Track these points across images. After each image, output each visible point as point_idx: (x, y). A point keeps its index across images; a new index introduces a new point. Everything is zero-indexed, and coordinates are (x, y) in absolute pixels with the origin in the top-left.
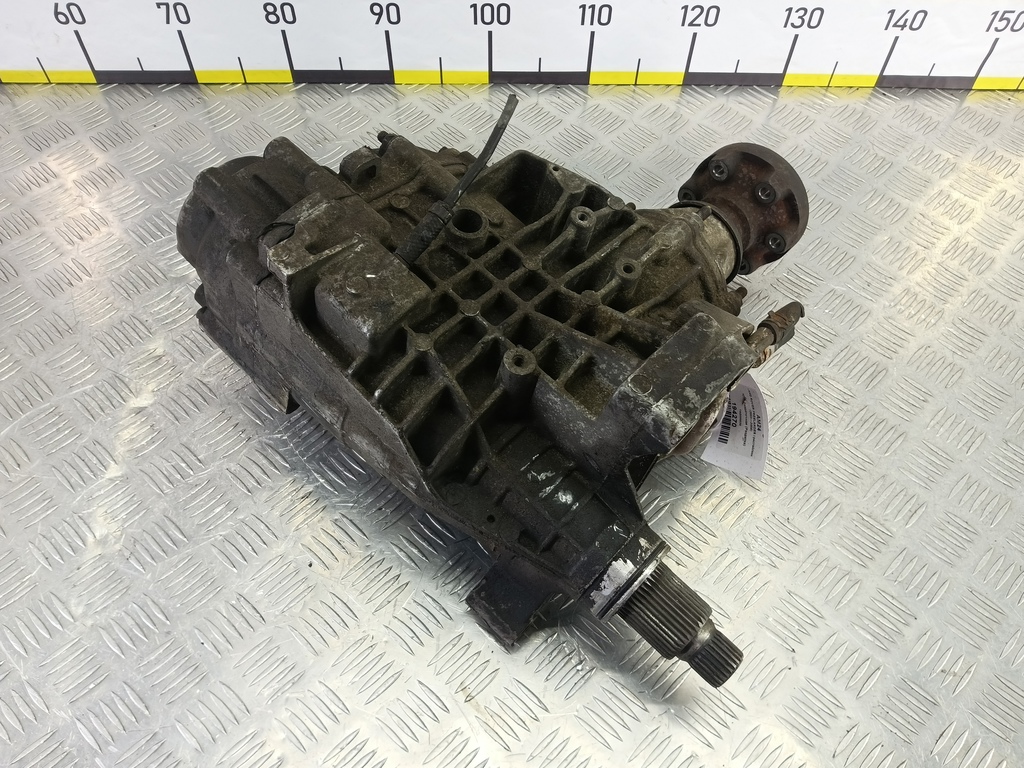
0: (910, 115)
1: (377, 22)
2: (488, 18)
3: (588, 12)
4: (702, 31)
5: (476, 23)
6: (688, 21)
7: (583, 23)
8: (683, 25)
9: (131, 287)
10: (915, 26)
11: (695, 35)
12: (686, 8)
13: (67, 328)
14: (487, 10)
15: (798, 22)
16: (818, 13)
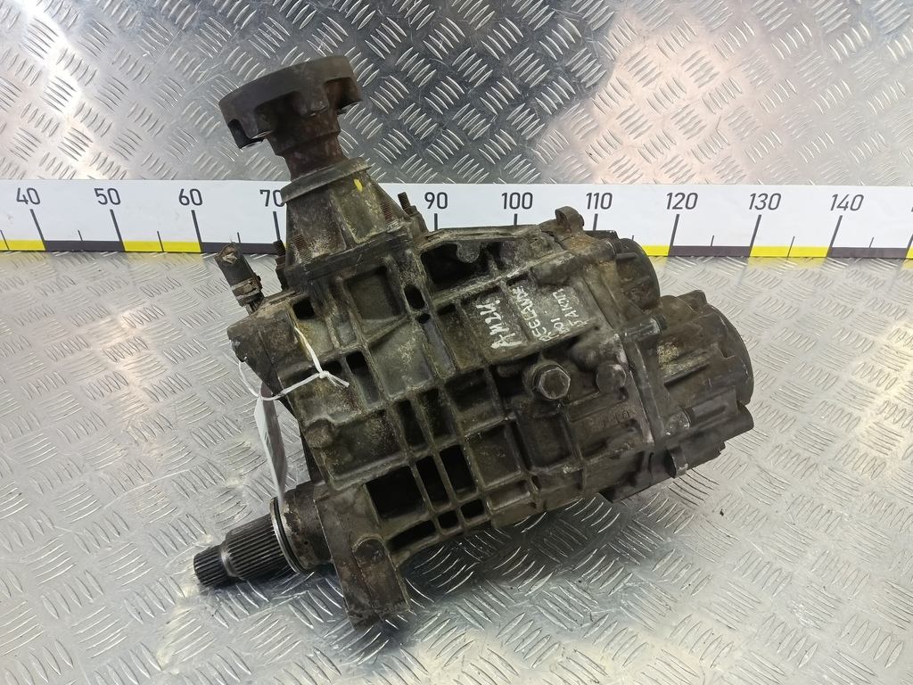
0: (859, 276)
1: (429, 208)
2: (515, 205)
3: (594, 198)
4: (683, 213)
5: (505, 208)
6: (672, 205)
7: (589, 208)
8: (668, 208)
9: (224, 394)
10: (855, 207)
11: (678, 216)
12: (670, 195)
13: (168, 425)
14: (515, 197)
15: (761, 205)
16: (776, 198)
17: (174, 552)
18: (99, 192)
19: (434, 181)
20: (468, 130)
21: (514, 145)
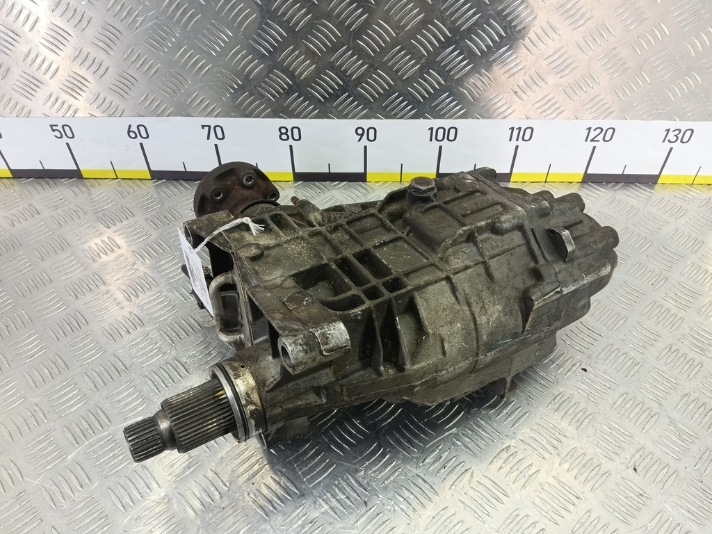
1: (359, 140)
2: (440, 137)
3: (516, 132)
4: (600, 145)
5: (431, 140)
6: (590, 138)
7: (510, 140)
8: (586, 140)
9: (174, 334)
11: (594, 148)
12: (590, 129)
13: (124, 368)
14: (441, 131)
15: (674, 139)
16: (689, 133)
17: (131, 507)
18: (54, 128)
19: (366, 117)
20: (398, 71)
21: (442, 84)
